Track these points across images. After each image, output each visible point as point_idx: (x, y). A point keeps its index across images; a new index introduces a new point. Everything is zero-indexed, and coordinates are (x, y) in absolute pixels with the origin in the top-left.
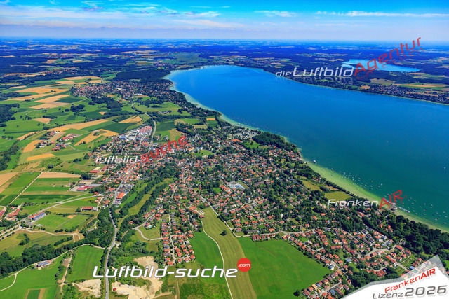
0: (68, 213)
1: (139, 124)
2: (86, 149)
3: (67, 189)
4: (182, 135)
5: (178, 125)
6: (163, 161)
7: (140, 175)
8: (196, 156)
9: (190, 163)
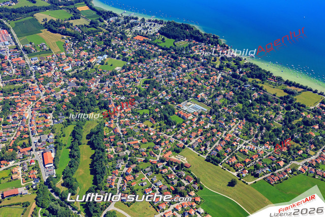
4: (63, 38)
5: (46, 24)
6: (67, 86)
7: (50, 116)
8: (108, 70)
9: (107, 83)
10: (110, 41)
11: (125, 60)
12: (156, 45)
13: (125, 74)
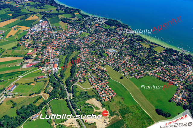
1: (39, 20)
4: (67, 24)
5: (62, 19)
6: (66, 42)
7: (58, 52)
8: (82, 37)
9: (81, 41)
10: (85, 26)
11: (89, 33)
12: (102, 28)
13: (89, 38)
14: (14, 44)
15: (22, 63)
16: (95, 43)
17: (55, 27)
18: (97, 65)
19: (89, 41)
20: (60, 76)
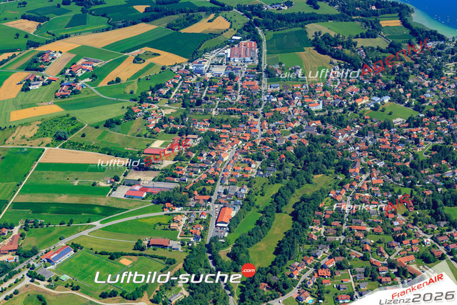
0: (120, 250)
1: (227, 36)
2: (124, 96)
3: (103, 191)
4: (331, 63)
6: (302, 130)
14: (115, 111)
15: (117, 179)
16: (424, 157)
17: (277, 67)
18: (398, 249)
19: (402, 142)
20: (228, 255)
